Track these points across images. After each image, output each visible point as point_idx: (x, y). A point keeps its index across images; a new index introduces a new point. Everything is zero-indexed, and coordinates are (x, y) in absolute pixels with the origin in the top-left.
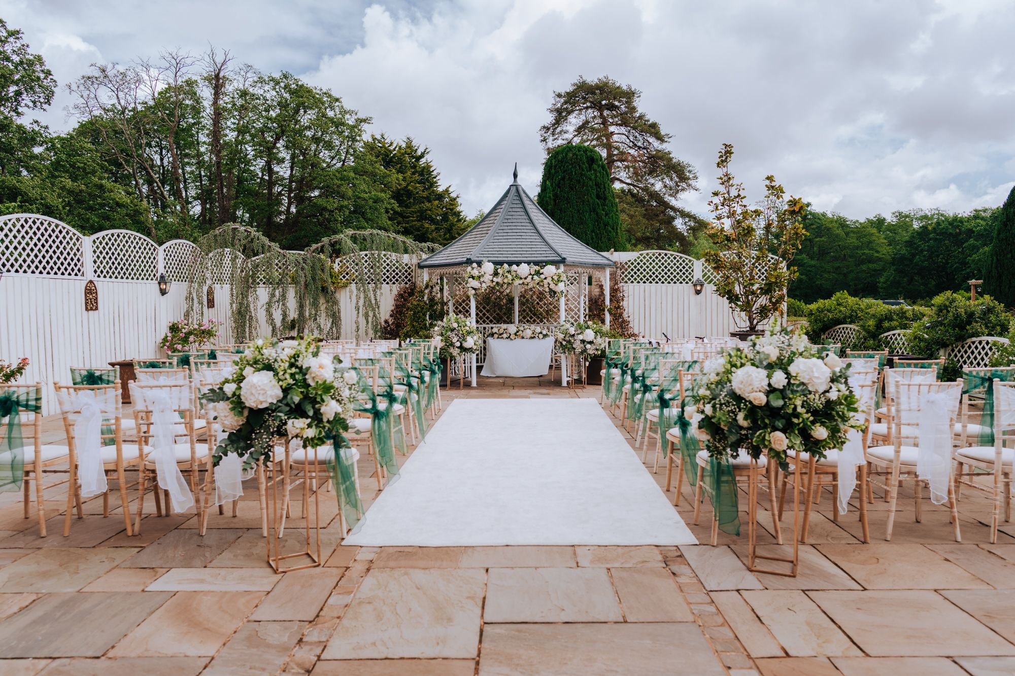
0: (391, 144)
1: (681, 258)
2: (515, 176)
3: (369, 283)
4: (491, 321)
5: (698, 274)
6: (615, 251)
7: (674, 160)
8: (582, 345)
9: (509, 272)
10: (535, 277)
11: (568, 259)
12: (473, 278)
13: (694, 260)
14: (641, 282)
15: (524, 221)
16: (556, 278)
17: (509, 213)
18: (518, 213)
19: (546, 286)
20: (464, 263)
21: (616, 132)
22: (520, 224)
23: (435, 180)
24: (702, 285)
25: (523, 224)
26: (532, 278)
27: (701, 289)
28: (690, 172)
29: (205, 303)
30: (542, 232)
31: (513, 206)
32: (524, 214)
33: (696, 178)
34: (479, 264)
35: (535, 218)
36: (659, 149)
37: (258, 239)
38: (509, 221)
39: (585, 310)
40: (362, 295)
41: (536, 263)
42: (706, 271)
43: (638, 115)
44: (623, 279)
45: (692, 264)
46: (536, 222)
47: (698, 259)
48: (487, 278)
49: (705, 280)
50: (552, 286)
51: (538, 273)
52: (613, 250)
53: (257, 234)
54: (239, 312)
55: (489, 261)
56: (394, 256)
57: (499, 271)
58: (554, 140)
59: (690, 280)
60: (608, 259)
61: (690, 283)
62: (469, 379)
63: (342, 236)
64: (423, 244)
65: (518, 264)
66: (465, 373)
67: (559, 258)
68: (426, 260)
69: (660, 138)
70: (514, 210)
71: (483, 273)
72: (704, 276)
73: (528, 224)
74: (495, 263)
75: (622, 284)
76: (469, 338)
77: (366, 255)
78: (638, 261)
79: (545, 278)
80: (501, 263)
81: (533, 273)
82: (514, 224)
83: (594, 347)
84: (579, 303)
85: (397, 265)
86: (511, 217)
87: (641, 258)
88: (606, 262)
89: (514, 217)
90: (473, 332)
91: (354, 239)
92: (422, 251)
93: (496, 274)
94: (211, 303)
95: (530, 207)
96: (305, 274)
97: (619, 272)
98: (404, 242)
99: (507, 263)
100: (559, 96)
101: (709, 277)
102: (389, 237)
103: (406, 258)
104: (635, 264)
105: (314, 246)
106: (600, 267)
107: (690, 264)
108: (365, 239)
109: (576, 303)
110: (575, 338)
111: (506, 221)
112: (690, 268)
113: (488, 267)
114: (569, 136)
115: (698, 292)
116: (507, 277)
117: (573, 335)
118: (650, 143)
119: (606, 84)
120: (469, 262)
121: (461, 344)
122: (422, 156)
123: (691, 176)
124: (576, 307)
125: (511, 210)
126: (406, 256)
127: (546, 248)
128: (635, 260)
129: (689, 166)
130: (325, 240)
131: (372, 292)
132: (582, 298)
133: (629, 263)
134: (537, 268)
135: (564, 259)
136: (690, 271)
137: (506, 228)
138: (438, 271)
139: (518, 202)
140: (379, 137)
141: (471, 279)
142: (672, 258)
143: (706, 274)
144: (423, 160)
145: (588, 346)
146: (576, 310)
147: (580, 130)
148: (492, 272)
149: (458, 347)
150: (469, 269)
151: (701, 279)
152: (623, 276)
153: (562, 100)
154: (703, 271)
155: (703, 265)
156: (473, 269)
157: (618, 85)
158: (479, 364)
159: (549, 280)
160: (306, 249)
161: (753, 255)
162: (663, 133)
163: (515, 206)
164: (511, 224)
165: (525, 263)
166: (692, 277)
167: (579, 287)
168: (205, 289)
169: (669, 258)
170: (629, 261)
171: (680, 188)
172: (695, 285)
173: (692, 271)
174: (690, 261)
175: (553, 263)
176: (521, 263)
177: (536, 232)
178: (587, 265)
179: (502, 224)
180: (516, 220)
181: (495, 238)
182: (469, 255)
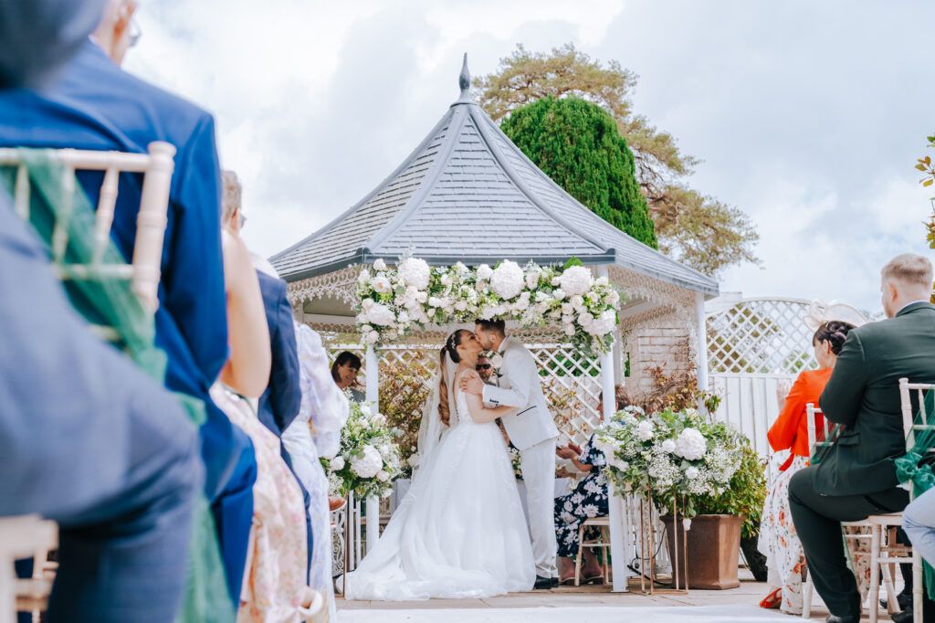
2: (464, 84)
7: (707, 203)
8: (675, 468)
9: (472, 282)
10: (540, 295)
12: (375, 296)
15: (493, 178)
16: (594, 297)
17: (456, 162)
18: (476, 163)
19: (567, 320)
20: (352, 261)
22: (485, 184)
25: (491, 184)
26: (532, 300)
28: (740, 224)
32: (491, 163)
33: (753, 236)
34: (392, 262)
36: (674, 184)
38: (456, 177)
41: (542, 261)
43: (631, 121)
48: (414, 296)
50: (585, 319)
51: (545, 285)
55: (417, 256)
57: (444, 279)
65: (494, 263)
67: (599, 251)
69: (674, 165)
70: (464, 155)
71: (401, 283)
73: (507, 185)
74: (434, 261)
76: (368, 449)
79: (566, 300)
80: (449, 262)
81: (532, 286)
82: (467, 184)
83: (709, 475)
86: (459, 170)
89: (467, 170)
90: (378, 434)
93: (435, 288)
99: (463, 261)
110: (656, 449)
111: (449, 177)
113: (416, 271)
116: (465, 296)
117: (649, 444)
118: (655, 175)
119: (570, 60)
120: (362, 257)
121: (348, 464)
123: (743, 234)
125: (458, 155)
129: (739, 214)
134: (546, 272)
135: (611, 252)
137: (450, 191)
139: (476, 139)
141: (369, 301)
145: (692, 472)
148: (425, 283)
149: (338, 473)
150: (365, 274)
156: (374, 273)
157: (592, 62)
159: (577, 302)
162: (681, 154)
163: (469, 147)
164: (461, 184)
165: (510, 259)
171: (721, 256)
175: (585, 260)
176: (502, 260)
177: (527, 199)
178: (661, 279)
179: (440, 185)
180: (472, 177)
181: (424, 211)
182: (365, 242)
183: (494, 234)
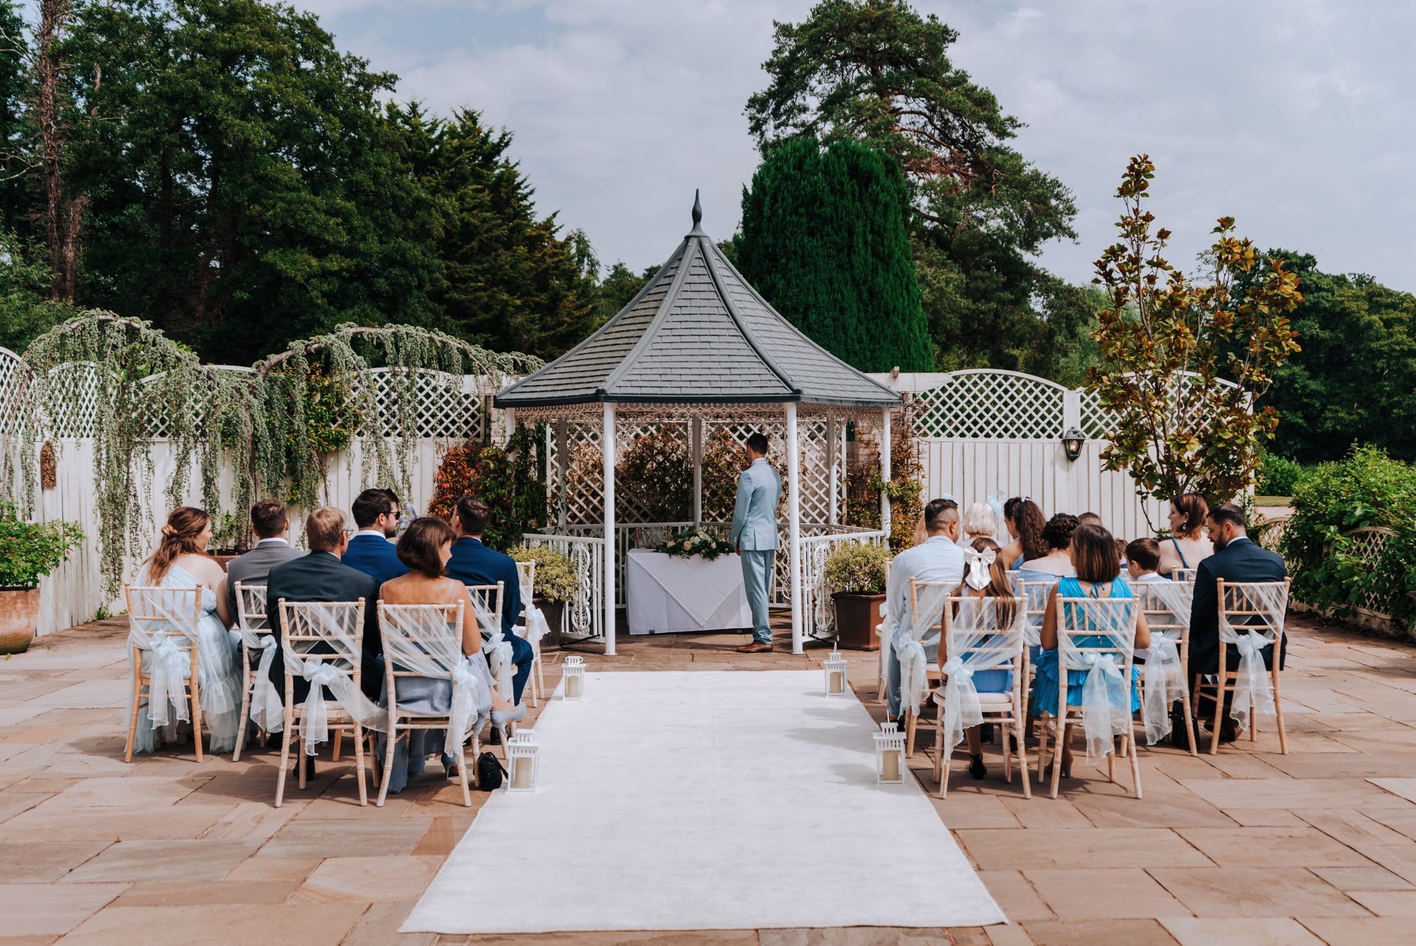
0: (434, 125)
1: (1037, 385)
2: (697, 216)
3: (387, 434)
4: (645, 515)
5: (1072, 420)
6: (902, 371)
7: (1028, 171)
11: (805, 391)
13: (1064, 389)
14: (956, 435)
15: (715, 311)
17: (685, 295)
18: (703, 295)
20: (592, 400)
21: (906, 108)
22: (706, 318)
23: (525, 203)
24: (1080, 442)
25: (713, 318)
27: (1078, 449)
28: (1059, 197)
29: (38, 479)
30: (752, 335)
31: (691, 279)
32: (714, 295)
33: (1071, 211)
35: (738, 304)
36: (996, 148)
37: (154, 345)
38: (684, 311)
39: (840, 493)
40: (375, 463)
42: (1088, 412)
43: (952, 76)
44: (919, 428)
45: (1061, 399)
46: (738, 314)
47: (1072, 388)
49: (1088, 431)
52: (897, 368)
53: (152, 333)
54: (113, 499)
56: (442, 379)
58: (777, 127)
59: (1056, 430)
60: (888, 391)
61: (1056, 436)
62: (601, 639)
63: (333, 337)
64: (505, 355)
66: (591, 626)
67: (787, 391)
68: (510, 391)
69: (998, 126)
70: (694, 287)
72: (1083, 423)
73: (725, 318)
75: (915, 440)
77: (382, 375)
78: (950, 390)
82: (693, 318)
84: (828, 479)
85: (447, 396)
86: (687, 303)
87: (956, 384)
88: (884, 396)
89: (694, 303)
91: (357, 343)
92: (501, 368)
94: (49, 478)
95: (727, 281)
96: (252, 416)
97: (910, 415)
98: (464, 353)
100: (785, 31)
101: (1094, 424)
102: (431, 339)
103: (468, 384)
104: (944, 396)
105: (274, 358)
106: (872, 409)
107: (1055, 398)
108: (380, 345)
109: (821, 478)
111: (678, 311)
112: (1055, 405)
114: (809, 118)
115: (1072, 457)
118: (977, 135)
120: (601, 397)
122: (497, 149)
123: (1061, 208)
124: (821, 486)
125: (687, 287)
126: (468, 379)
127: (762, 369)
128: (944, 390)
129: (1058, 184)
130: (298, 346)
131: (395, 456)
132: (835, 468)
133: (931, 396)
135: (798, 392)
136: (1055, 411)
137: (678, 325)
138: (536, 414)
139: (703, 271)
140: (405, 109)
142: (1018, 385)
143: (1088, 418)
144: (501, 159)
146: (821, 493)
147: (830, 106)
151: (1078, 428)
152: (918, 422)
153: (792, 43)
154: (1082, 412)
155: (1082, 399)
158: (620, 606)
160: (255, 364)
161: (1184, 380)
162: (1003, 115)
163: (696, 279)
164: (688, 318)
166: (1061, 424)
167: (828, 445)
168: (39, 447)
169: (1012, 385)
170: (932, 391)
171: (1039, 231)
172: (1066, 442)
173: (1061, 411)
174: (1055, 391)
177: (741, 334)
178: (844, 404)
179: (670, 318)
180: (697, 310)
181: (656, 346)
182: (603, 384)
183: (707, 371)
